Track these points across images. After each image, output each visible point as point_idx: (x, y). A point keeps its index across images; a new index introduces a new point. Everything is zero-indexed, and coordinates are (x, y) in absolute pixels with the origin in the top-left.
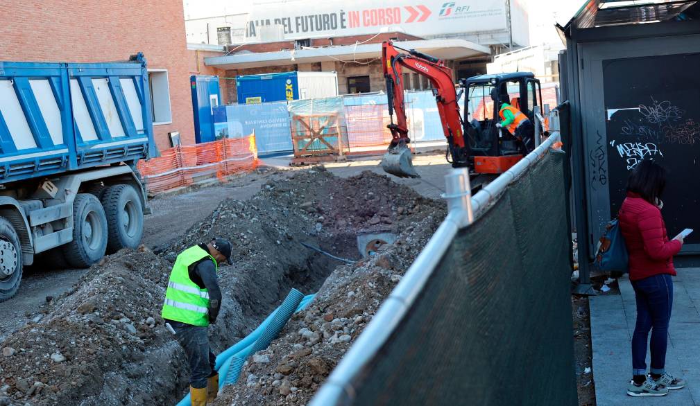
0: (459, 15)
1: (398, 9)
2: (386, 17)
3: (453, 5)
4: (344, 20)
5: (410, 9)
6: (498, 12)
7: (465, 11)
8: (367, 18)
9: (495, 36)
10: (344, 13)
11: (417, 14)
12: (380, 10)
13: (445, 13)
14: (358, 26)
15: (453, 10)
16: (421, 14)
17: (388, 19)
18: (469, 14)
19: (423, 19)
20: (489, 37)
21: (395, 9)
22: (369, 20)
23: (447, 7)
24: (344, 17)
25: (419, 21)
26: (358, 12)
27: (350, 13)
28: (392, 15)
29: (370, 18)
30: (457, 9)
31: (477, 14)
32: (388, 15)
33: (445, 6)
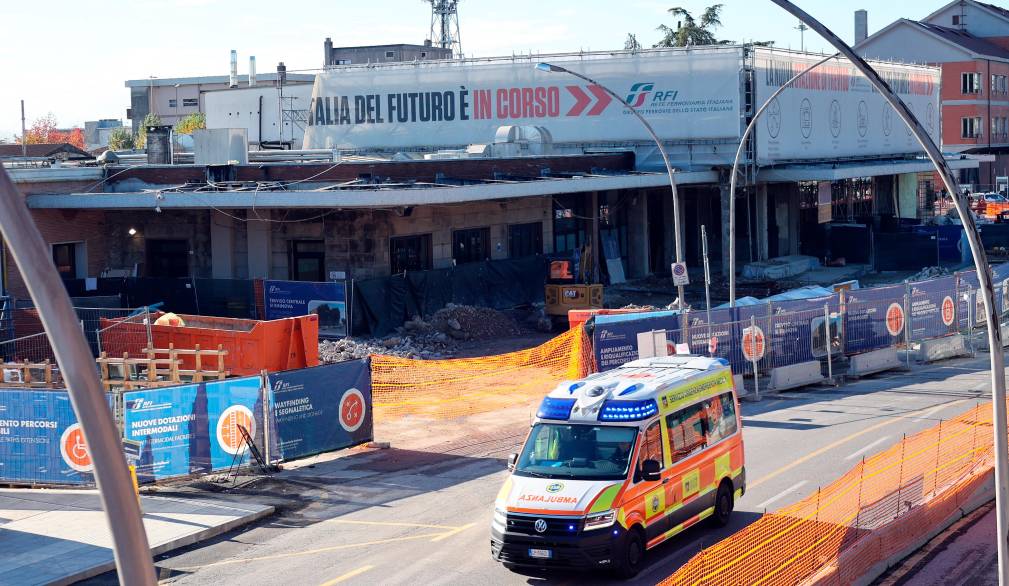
0: (658, 108)
1: (556, 90)
2: (535, 103)
3: (649, 88)
4: (467, 105)
5: (575, 91)
6: (726, 105)
7: (669, 99)
8: (503, 103)
9: (721, 149)
10: (466, 93)
11: (588, 100)
12: (526, 90)
13: (635, 101)
14: (489, 117)
15: (649, 97)
16: (594, 100)
17: (537, 107)
18: (675, 107)
19: (596, 111)
20: (709, 151)
21: (551, 89)
22: (506, 107)
23: (639, 91)
24: (467, 99)
25: (590, 113)
26: (489, 91)
27: (476, 92)
28: (546, 100)
29: (507, 103)
30: (656, 96)
31: (689, 107)
32: (538, 100)
33: (635, 88)
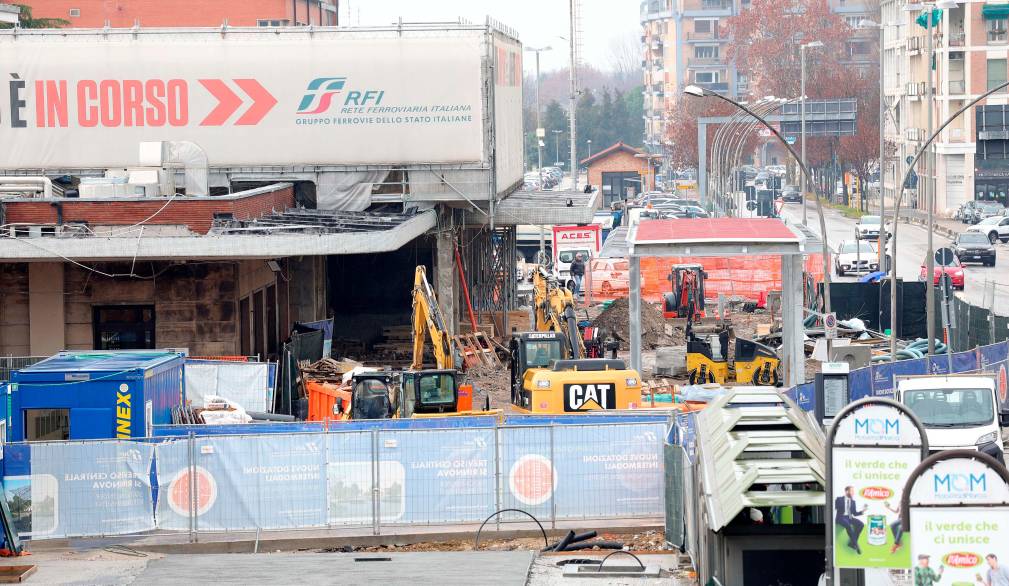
0: (352, 116)
1: (183, 85)
2: (146, 104)
3: (338, 85)
4: (23, 104)
5: (214, 86)
6: (461, 113)
7: (370, 103)
8: (89, 103)
9: (450, 179)
10: (22, 84)
11: (238, 102)
12: (128, 84)
13: (315, 104)
14: (64, 122)
15: (338, 99)
16: (248, 102)
17: (150, 111)
18: (381, 115)
19: (251, 118)
20: (434, 180)
21: (173, 83)
22: (94, 110)
23: (323, 89)
24: (22, 94)
25: (241, 122)
26: (63, 84)
27: (39, 84)
28: (164, 100)
29: (97, 103)
30: (349, 98)
31: (403, 115)
32: (160, 107)
33: (315, 85)
